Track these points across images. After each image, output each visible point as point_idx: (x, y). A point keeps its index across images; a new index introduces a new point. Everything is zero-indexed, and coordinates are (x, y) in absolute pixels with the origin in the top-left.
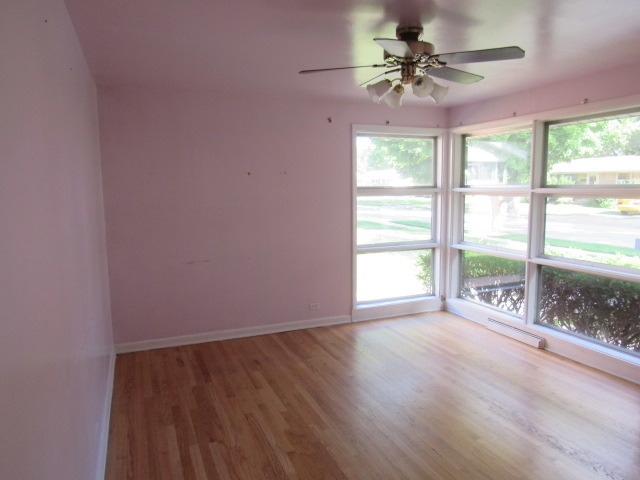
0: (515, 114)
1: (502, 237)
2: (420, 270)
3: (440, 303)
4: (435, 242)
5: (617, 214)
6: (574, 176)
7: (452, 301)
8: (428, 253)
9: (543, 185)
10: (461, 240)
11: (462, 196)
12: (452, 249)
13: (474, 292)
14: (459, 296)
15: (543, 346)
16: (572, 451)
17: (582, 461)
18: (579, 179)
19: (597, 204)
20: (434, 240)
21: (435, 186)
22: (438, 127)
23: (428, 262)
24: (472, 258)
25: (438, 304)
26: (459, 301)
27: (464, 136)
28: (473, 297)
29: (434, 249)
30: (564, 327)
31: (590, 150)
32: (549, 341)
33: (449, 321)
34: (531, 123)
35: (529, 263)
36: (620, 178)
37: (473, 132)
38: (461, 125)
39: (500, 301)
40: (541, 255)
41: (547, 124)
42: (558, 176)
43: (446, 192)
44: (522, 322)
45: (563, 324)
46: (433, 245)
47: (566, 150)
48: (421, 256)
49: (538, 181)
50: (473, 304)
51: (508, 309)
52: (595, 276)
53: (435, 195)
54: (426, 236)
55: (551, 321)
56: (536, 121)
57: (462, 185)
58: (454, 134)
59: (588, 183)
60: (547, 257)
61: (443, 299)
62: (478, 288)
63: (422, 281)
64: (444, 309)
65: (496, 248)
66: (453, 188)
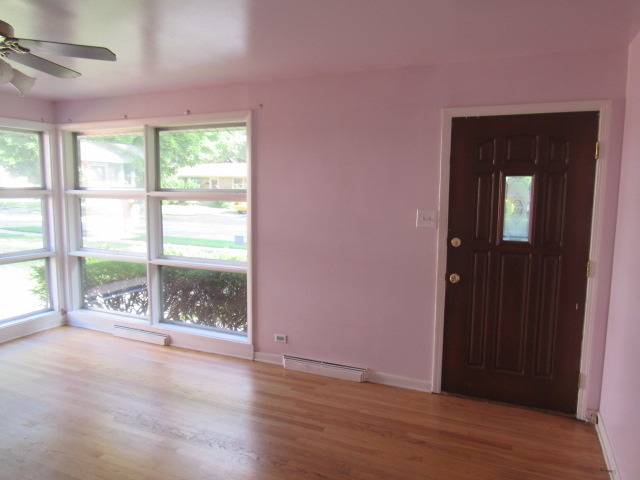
0: (126, 117)
1: (134, 239)
2: (36, 284)
3: (60, 318)
4: (49, 250)
5: (234, 213)
6: (199, 179)
7: (76, 314)
8: (41, 264)
9: (158, 189)
10: (80, 247)
11: (78, 200)
12: (70, 257)
13: (100, 300)
14: (83, 307)
15: (168, 343)
16: (191, 436)
17: (200, 441)
18: (204, 182)
19: (219, 206)
20: (48, 248)
21: (44, 188)
22: (43, 121)
23: (44, 274)
24: (96, 265)
25: (58, 318)
26: (84, 313)
27: (75, 135)
28: (99, 305)
29: (48, 259)
30: (188, 322)
31: (208, 157)
32: (173, 336)
33: (73, 336)
34: (142, 127)
35: (150, 264)
36: (235, 182)
37: (86, 131)
38: (70, 121)
39: (128, 306)
40: (161, 255)
41: (157, 130)
42: (185, 179)
43: (58, 194)
44: (148, 322)
45: (187, 318)
46: (47, 254)
47: (188, 155)
48: (35, 268)
49: (153, 184)
50: (101, 313)
51: (137, 312)
52: (209, 271)
53: (45, 198)
54: (38, 244)
55: (176, 317)
56: (146, 126)
57: (77, 187)
58: (63, 131)
59: (210, 187)
60: (166, 258)
61: (64, 312)
62: (106, 295)
63: (38, 296)
64: (66, 324)
65: (118, 253)
66: (66, 189)
